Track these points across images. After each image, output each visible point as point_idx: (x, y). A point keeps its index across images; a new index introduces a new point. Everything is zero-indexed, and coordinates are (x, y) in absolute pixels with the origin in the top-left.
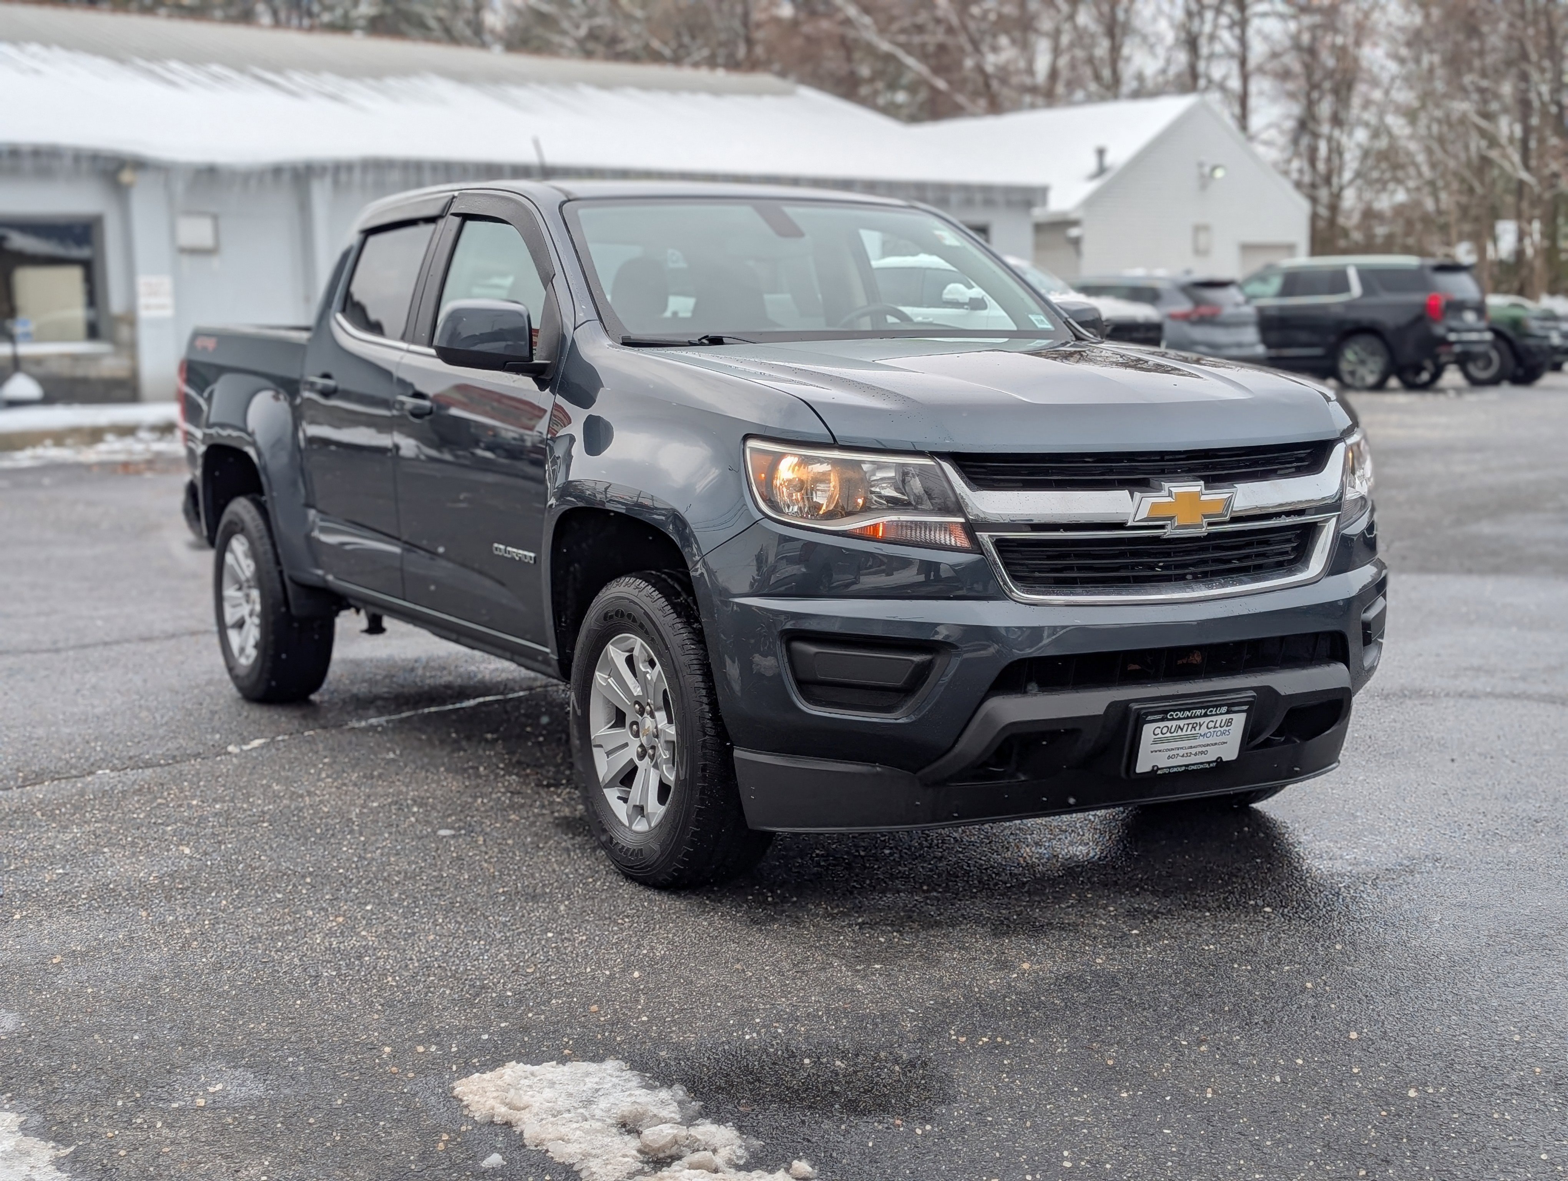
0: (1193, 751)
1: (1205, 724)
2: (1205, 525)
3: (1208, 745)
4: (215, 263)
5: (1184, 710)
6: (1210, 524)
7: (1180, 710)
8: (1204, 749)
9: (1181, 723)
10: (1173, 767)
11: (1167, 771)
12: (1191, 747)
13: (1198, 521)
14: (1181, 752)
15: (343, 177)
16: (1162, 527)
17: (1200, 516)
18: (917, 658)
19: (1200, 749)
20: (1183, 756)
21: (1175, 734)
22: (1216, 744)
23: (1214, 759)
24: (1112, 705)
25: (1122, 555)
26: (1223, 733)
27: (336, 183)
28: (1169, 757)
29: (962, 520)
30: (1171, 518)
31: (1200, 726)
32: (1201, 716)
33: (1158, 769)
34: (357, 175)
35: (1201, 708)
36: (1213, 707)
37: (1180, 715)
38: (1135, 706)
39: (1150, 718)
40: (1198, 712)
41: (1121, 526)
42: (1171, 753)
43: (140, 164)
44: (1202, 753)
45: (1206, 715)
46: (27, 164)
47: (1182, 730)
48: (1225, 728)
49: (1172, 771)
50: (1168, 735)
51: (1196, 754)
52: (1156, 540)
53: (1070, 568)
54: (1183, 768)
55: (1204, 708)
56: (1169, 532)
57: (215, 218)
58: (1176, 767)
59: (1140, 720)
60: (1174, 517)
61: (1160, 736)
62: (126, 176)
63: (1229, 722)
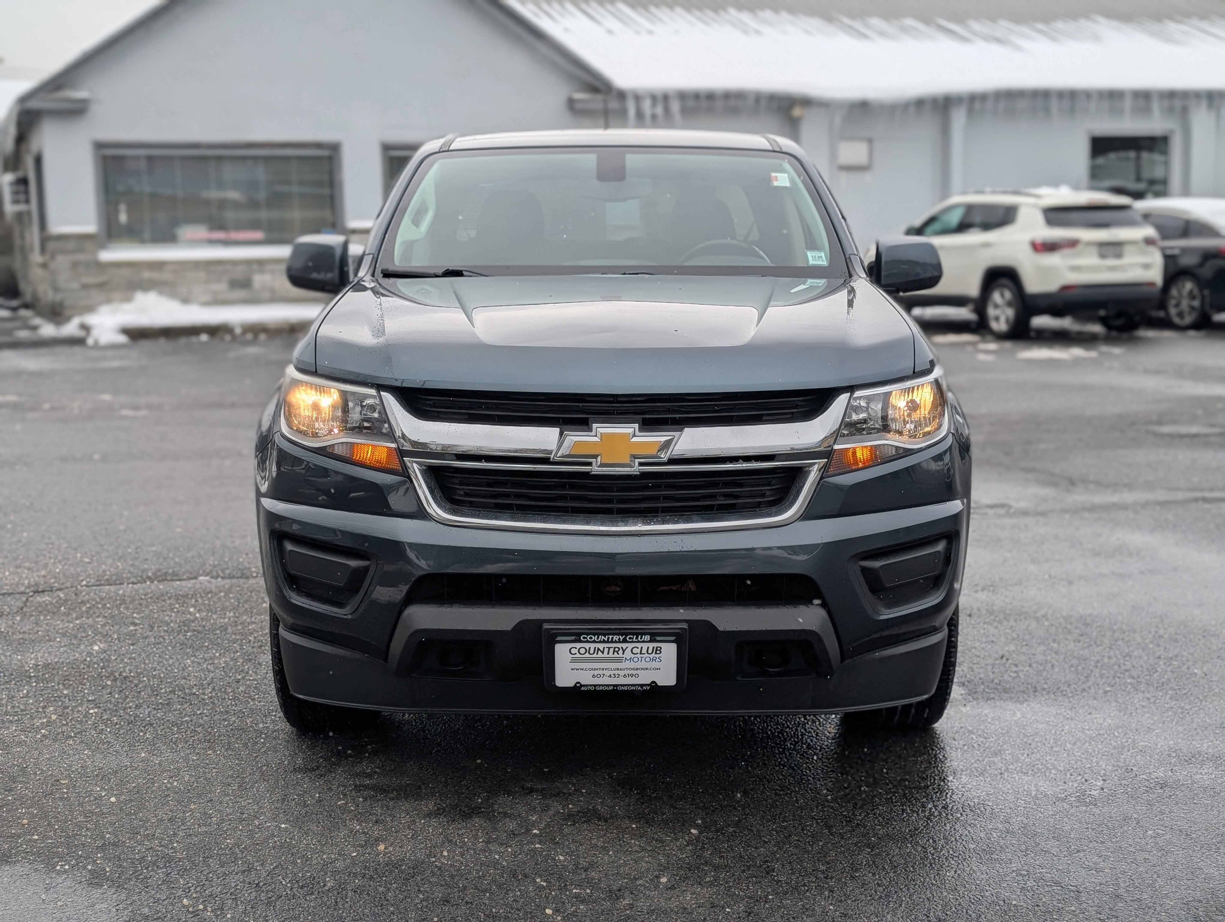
0: (622, 673)
1: (629, 650)
2: (637, 464)
3: (637, 669)
4: (868, 177)
5: (598, 634)
6: (641, 464)
7: (594, 635)
8: (634, 672)
9: (601, 646)
10: (600, 685)
11: (592, 688)
12: (618, 669)
13: (627, 460)
14: (607, 673)
15: (977, 105)
16: (590, 464)
17: (629, 456)
18: (354, 563)
19: (630, 672)
20: (610, 676)
21: (595, 655)
22: (647, 669)
23: (649, 683)
24: (522, 625)
25: (562, 486)
26: (654, 660)
27: (970, 112)
28: (594, 676)
29: (393, 445)
30: (595, 457)
31: (624, 651)
32: (619, 642)
33: (582, 686)
34: (990, 104)
35: (618, 634)
36: (633, 634)
37: (595, 638)
38: (546, 626)
39: (559, 638)
40: (616, 638)
41: (545, 461)
42: (596, 673)
43: (806, 102)
44: (632, 676)
45: (625, 641)
46: (719, 104)
47: (603, 652)
48: (654, 655)
49: (598, 688)
50: (587, 655)
51: (625, 676)
52: (586, 475)
53: (507, 496)
54: (611, 688)
55: (622, 635)
56: (596, 469)
57: (870, 141)
58: (603, 685)
59: (552, 639)
60: (598, 456)
61: (578, 655)
62: (797, 112)
63: (658, 650)
